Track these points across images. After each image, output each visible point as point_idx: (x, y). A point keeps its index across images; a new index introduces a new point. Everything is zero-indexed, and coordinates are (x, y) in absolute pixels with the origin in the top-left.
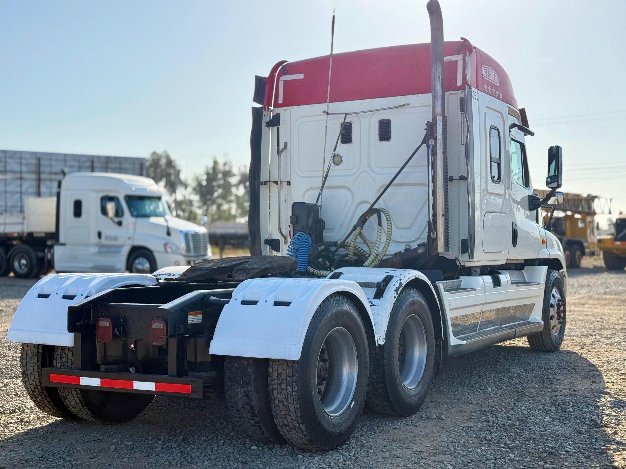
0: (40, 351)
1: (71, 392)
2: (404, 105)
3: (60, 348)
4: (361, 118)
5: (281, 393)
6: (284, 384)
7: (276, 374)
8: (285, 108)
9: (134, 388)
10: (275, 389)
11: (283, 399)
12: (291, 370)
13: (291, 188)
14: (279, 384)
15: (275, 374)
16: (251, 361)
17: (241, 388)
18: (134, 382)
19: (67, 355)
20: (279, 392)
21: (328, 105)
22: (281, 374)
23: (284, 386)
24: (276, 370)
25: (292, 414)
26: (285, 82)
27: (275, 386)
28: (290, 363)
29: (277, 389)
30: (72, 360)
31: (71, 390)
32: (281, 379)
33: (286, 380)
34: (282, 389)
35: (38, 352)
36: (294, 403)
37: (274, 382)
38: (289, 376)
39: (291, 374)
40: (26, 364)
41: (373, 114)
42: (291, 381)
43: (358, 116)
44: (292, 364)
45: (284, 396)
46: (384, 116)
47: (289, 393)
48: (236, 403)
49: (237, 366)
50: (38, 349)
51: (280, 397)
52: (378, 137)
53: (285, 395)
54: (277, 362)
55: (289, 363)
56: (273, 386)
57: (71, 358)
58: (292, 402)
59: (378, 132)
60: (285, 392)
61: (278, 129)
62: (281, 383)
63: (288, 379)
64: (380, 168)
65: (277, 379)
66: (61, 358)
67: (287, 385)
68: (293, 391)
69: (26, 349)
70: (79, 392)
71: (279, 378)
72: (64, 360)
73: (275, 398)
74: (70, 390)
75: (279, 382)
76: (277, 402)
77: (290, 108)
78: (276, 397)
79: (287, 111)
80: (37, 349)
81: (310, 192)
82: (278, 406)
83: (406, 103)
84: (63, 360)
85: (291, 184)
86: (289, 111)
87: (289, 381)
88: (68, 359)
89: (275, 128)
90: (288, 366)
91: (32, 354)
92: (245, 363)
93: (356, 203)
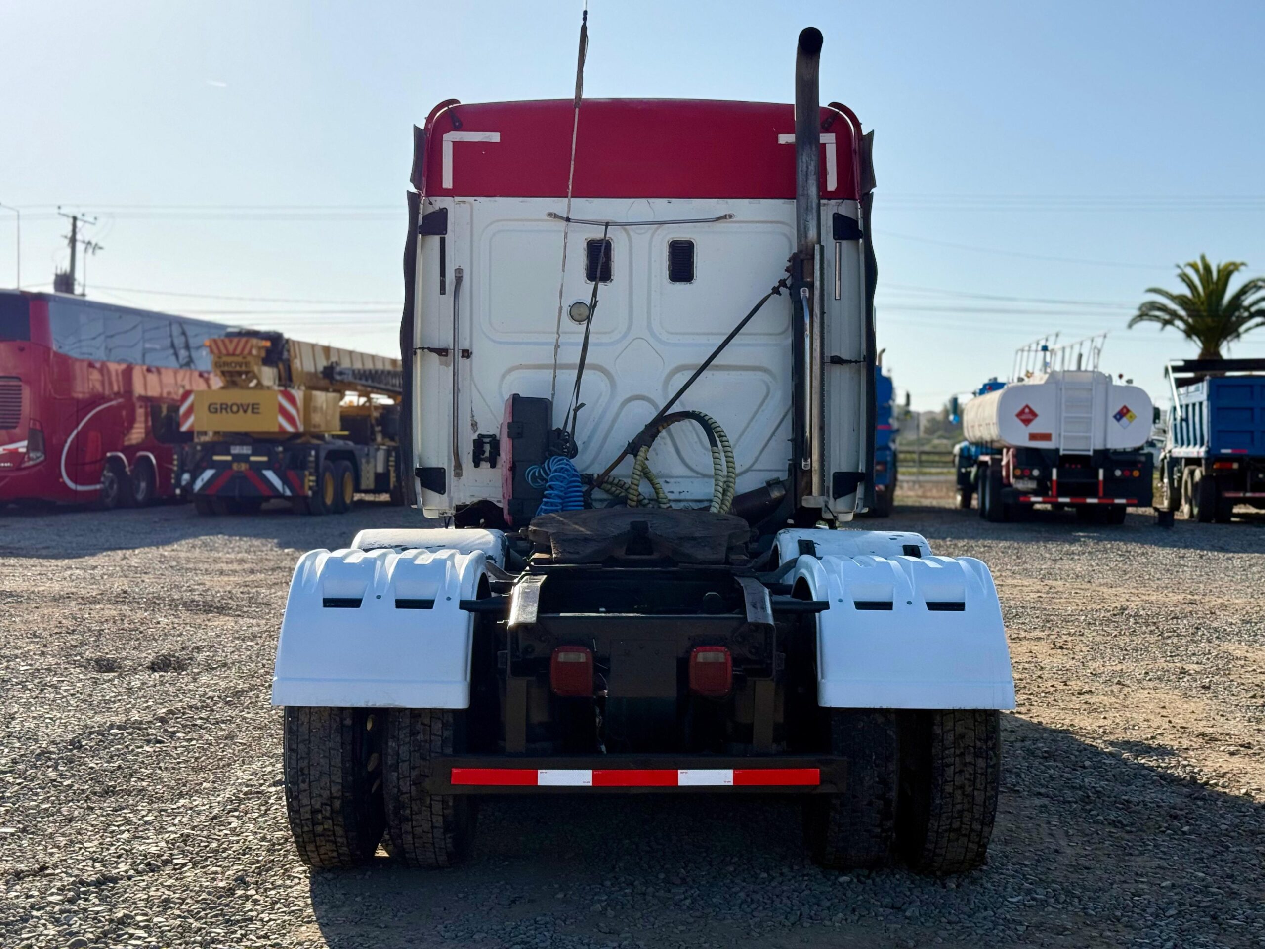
0: (348, 722)
1: (431, 804)
2: (725, 217)
3: (408, 713)
4: (632, 233)
5: (961, 771)
6: (969, 753)
7: (952, 738)
8: (457, 199)
9: (680, 784)
10: (948, 766)
11: (966, 782)
12: (984, 728)
13: (471, 365)
14: (958, 756)
15: (950, 737)
16: (893, 717)
17: (872, 767)
18: (680, 771)
19: (428, 728)
20: (957, 770)
21: (569, 201)
22: (962, 737)
23: (968, 759)
24: (949, 731)
25: (976, 808)
26: (456, 145)
27: (950, 760)
28: (980, 715)
29: (954, 764)
30: (442, 737)
31: (431, 800)
32: (962, 745)
33: (975, 747)
34: (965, 764)
35: (342, 725)
36: (986, 787)
37: (947, 752)
38: (980, 740)
39: (984, 736)
40: (308, 754)
41: (657, 229)
42: (984, 747)
43: (625, 230)
44: (984, 717)
45: (967, 776)
46: (682, 234)
47: (980, 771)
48: (855, 797)
49: (863, 727)
50: (342, 720)
51: (958, 780)
52: (666, 273)
53: (970, 774)
54: (952, 715)
55: (977, 715)
56: (946, 760)
57: (439, 733)
58: (982, 787)
59: (668, 263)
60: (971, 769)
61: (443, 242)
62: (962, 755)
63: (979, 744)
64: (672, 333)
65: (954, 747)
66: (413, 733)
67: (976, 756)
68: (987, 767)
69: (306, 720)
70: (451, 804)
71: (959, 744)
72: (420, 737)
73: (947, 781)
74: (428, 799)
75: (958, 752)
76: (949, 789)
77: (471, 199)
78: (949, 779)
79: (462, 204)
80: (338, 719)
81: (515, 374)
82: (951, 795)
83: (728, 213)
84: (418, 738)
85: (473, 356)
86: (467, 205)
87: (981, 748)
88: (431, 734)
89: (436, 239)
90: (976, 720)
91: (325, 729)
92: (880, 720)
93: (620, 399)
